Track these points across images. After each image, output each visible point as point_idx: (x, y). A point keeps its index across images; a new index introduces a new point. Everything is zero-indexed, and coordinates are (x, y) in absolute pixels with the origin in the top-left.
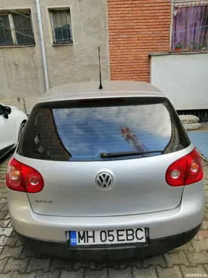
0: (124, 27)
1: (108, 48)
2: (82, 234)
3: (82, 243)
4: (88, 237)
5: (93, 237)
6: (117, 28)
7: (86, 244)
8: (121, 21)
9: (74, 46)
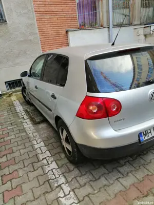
0: (46, 10)
1: (36, 26)
2: (145, 133)
3: (146, 138)
4: (148, 133)
5: (150, 132)
6: (41, 10)
7: (149, 138)
8: (43, 5)
9: (9, 25)
